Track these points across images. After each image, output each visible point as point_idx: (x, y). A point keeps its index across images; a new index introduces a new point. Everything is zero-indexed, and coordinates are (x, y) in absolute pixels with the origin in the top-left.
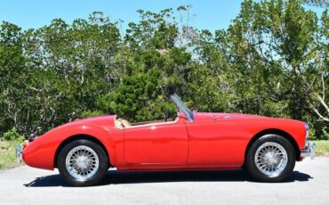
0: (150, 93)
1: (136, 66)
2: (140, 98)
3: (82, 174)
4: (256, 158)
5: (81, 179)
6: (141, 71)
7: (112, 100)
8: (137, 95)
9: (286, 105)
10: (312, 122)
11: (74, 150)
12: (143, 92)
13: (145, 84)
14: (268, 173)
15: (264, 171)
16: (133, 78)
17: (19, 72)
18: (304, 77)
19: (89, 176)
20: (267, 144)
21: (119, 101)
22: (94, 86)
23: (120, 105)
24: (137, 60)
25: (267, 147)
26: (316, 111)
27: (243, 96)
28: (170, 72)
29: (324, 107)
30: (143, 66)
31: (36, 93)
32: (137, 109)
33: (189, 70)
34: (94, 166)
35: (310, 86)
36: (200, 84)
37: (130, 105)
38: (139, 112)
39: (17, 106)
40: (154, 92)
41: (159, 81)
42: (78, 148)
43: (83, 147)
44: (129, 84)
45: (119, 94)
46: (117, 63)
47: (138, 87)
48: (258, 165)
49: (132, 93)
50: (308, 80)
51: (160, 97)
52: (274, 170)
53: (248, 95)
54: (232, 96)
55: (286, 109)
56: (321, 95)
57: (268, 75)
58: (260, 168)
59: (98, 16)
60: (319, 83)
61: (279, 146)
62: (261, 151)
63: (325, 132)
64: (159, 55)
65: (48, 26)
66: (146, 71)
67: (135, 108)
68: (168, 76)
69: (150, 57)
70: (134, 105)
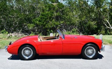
0: (50, 18)
1: (45, 9)
2: (47, 20)
3: (27, 56)
4: (85, 51)
5: (27, 58)
6: (47, 11)
7: (37, 20)
9: (96, 23)
10: (104, 28)
11: (24, 48)
12: (48, 18)
13: (48, 15)
14: (89, 56)
15: (87, 56)
16: (44, 13)
17: (6, 10)
18: (102, 13)
19: (30, 57)
20: (89, 47)
21: (40, 21)
22: (31, 15)
24: (46, 7)
25: (89, 48)
26: (106, 25)
27: (81, 19)
28: (57, 12)
29: (108, 23)
30: (48, 9)
31: (12, 17)
32: (46, 24)
33: (63, 10)
34: (31, 54)
35: (104, 16)
36: (67, 15)
37: (43, 22)
39: (5, 21)
40: (52, 18)
41: (53, 15)
42: (26, 48)
43: (27, 48)
44: (43, 15)
45: (40, 19)
46: (39, 8)
47: (46, 17)
48: (86, 54)
49: (44, 18)
50: (103, 14)
51: (54, 20)
52: (91, 55)
53: (83, 19)
54: (78, 19)
55: (96, 24)
56: (107, 19)
57: (90, 12)
58: (86, 55)
60: (107, 15)
61: (93, 48)
62: (87, 49)
63: (108, 32)
64: (53, 5)
66: (49, 11)
67: (45, 24)
68: (56, 13)
69: (50, 6)
70: (45, 22)
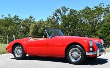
2: (108, 31)
8: (107, 30)
23: (101, 34)
32: (107, 35)
37: (105, 34)
38: (107, 36)
44: (105, 26)
47: (108, 27)
49: (105, 30)
59: (102, 4)
65: (83, 9)
67: (106, 35)
70: (106, 34)
